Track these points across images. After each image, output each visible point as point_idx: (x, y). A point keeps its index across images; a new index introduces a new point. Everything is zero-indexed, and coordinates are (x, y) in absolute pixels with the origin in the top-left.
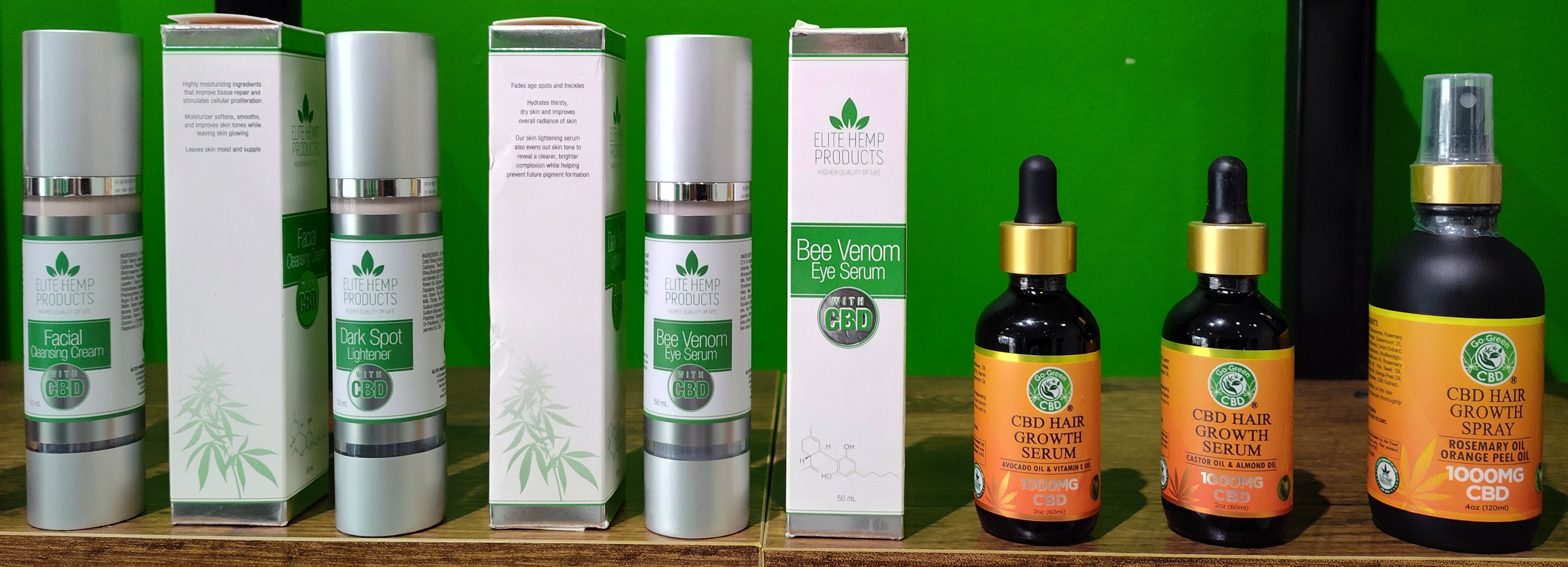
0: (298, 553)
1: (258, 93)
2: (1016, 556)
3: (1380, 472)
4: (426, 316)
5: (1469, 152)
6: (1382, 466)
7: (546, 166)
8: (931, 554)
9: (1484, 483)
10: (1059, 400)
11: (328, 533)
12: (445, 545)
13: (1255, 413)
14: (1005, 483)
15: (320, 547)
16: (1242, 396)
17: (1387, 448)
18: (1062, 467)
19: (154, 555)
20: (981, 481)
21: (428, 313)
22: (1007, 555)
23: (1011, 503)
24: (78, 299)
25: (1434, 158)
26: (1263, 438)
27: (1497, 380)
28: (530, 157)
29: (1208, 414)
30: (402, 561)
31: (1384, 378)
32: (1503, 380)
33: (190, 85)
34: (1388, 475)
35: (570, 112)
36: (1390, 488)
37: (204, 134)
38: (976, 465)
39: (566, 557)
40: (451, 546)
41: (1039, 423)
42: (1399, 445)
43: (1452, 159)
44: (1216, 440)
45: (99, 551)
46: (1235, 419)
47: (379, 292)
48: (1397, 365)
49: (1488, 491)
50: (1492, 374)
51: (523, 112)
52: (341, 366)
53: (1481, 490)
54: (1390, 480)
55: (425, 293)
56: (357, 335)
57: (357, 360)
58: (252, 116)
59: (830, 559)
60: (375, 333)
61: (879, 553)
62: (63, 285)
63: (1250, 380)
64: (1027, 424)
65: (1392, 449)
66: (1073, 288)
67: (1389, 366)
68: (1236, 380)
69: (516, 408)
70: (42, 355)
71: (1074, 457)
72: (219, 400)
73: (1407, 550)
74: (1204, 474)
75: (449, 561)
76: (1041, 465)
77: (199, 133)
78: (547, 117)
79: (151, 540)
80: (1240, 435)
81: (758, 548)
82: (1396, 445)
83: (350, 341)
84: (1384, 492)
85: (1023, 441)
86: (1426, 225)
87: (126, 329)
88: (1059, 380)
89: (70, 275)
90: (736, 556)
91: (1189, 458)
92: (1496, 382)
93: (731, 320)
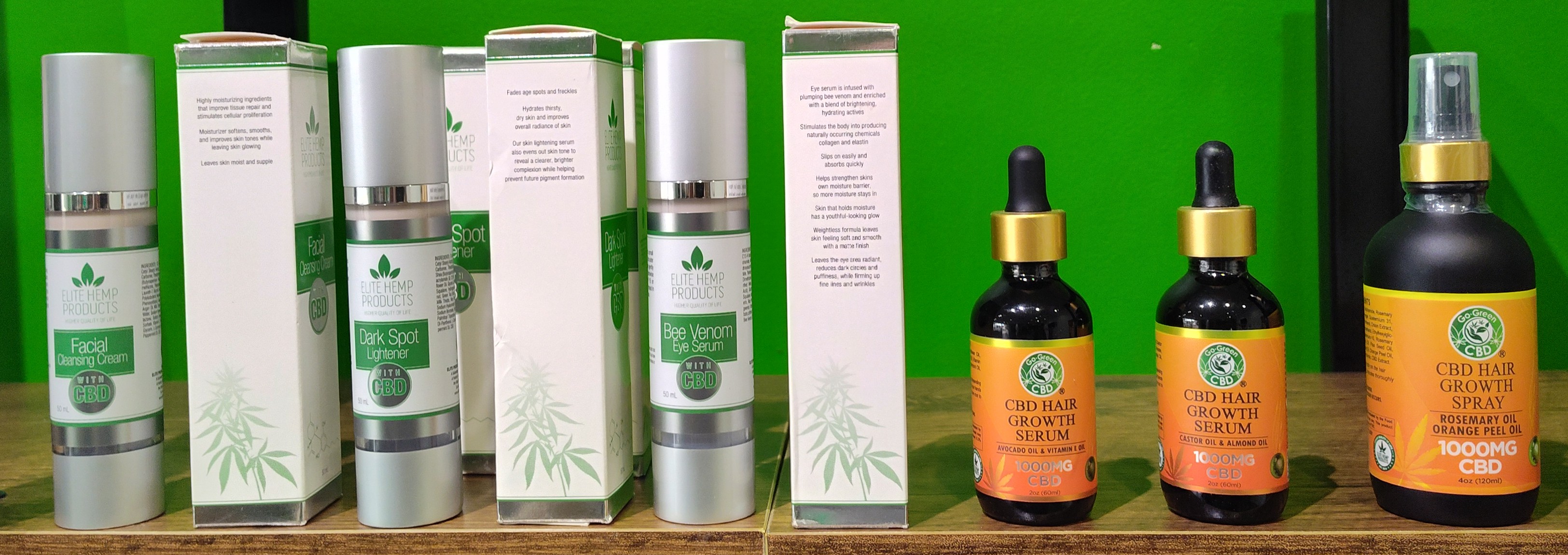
0: (323, 545)
1: (269, 107)
2: (1012, 536)
3: (1377, 450)
4: (440, 316)
5: (1456, 130)
6: (1379, 443)
7: (542, 170)
8: (929, 536)
9: (1476, 456)
10: (1050, 383)
11: (352, 527)
12: (462, 535)
13: (1244, 392)
14: (1001, 466)
15: (344, 539)
16: (1230, 375)
17: (1383, 425)
18: (1056, 449)
19: (186, 550)
20: (979, 466)
21: (442, 313)
22: (1003, 535)
23: (1008, 485)
24: (103, 308)
25: (1422, 137)
26: (1253, 416)
27: (1486, 354)
28: (527, 162)
29: (1199, 394)
30: (422, 551)
31: (1377, 356)
32: (1491, 354)
33: (203, 101)
34: (1385, 452)
35: (564, 117)
36: (1387, 465)
37: (218, 148)
38: (975, 451)
39: (577, 545)
40: (467, 535)
41: (1032, 406)
42: (1393, 422)
43: (1438, 137)
44: (1206, 420)
45: (135, 548)
46: (1224, 398)
47: (396, 294)
48: (1388, 342)
49: (1480, 464)
50: (1480, 348)
51: (519, 118)
52: (359, 366)
53: (1474, 464)
54: (1387, 457)
55: (438, 294)
56: (376, 336)
57: (377, 360)
58: (264, 130)
59: (831, 542)
60: (393, 333)
61: (879, 536)
62: (89, 295)
63: (1237, 359)
64: (1020, 408)
65: (1387, 426)
66: (1065, 274)
67: (1381, 344)
68: (1224, 359)
69: (520, 406)
70: (70, 363)
71: (1067, 438)
72: (239, 404)
73: (1402, 525)
74: (1196, 453)
75: (467, 550)
76: (1035, 447)
77: (214, 148)
78: (542, 122)
79: (184, 536)
80: (1230, 414)
81: (761, 533)
82: (1391, 422)
83: (370, 341)
84: (1382, 470)
85: (1017, 424)
86: (1415, 204)
87: (147, 336)
88: (1049, 364)
89: (95, 285)
90: (741, 541)
91: (1182, 438)
92: (1484, 356)
93: (735, 312)
